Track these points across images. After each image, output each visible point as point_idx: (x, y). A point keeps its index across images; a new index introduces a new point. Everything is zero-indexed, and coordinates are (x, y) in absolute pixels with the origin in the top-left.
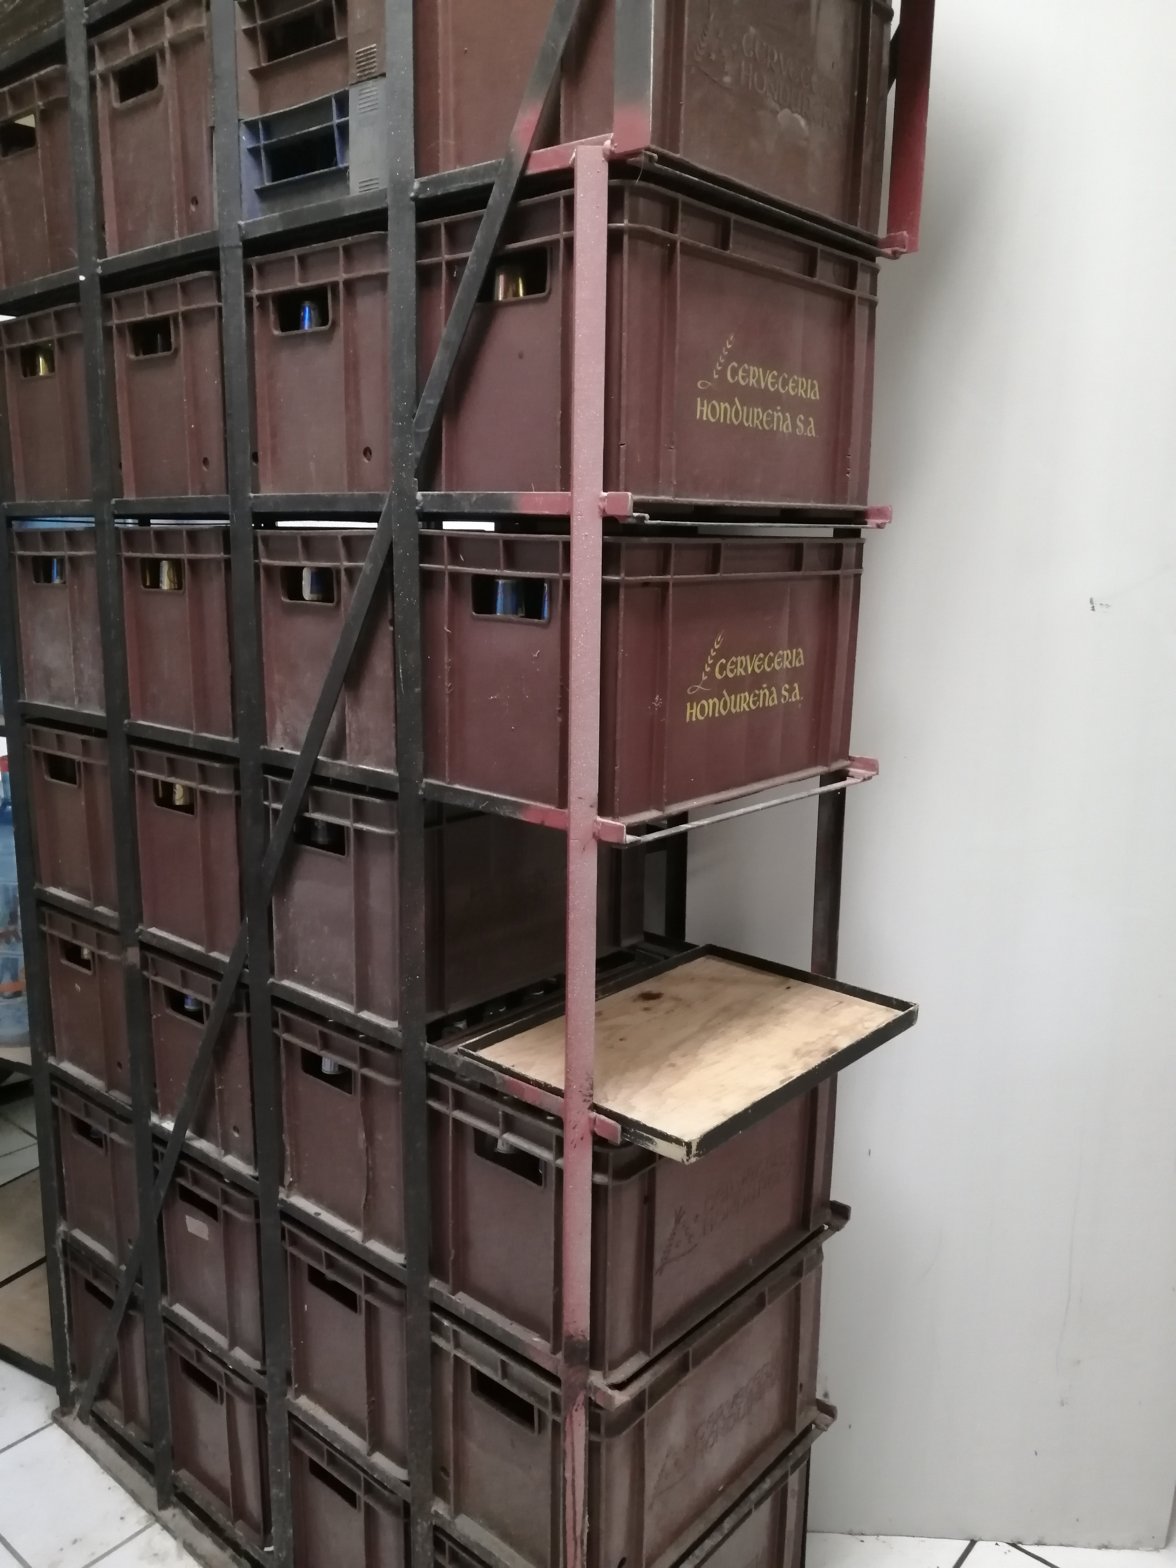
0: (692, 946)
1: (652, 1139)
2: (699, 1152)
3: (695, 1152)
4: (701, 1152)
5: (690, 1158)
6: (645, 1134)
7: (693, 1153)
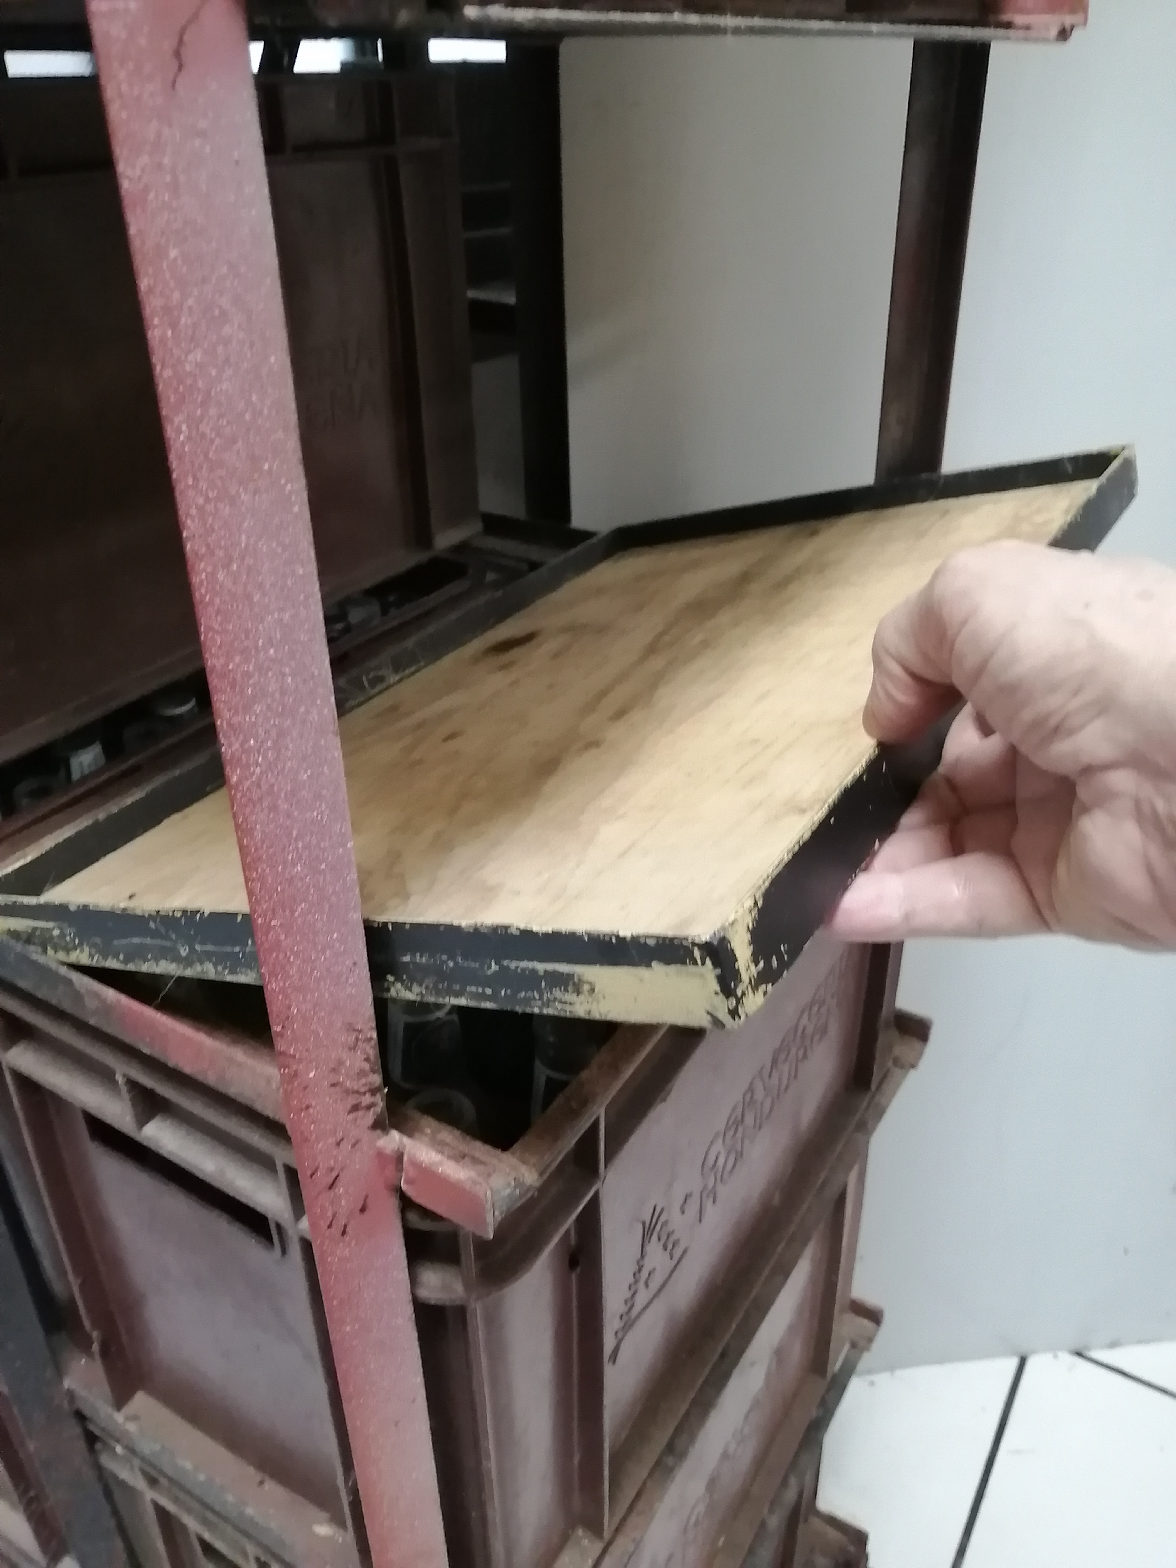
0: (585, 535)
1: (570, 976)
2: (768, 963)
3: (754, 970)
4: (775, 963)
5: (739, 1000)
6: (541, 967)
7: (745, 977)
